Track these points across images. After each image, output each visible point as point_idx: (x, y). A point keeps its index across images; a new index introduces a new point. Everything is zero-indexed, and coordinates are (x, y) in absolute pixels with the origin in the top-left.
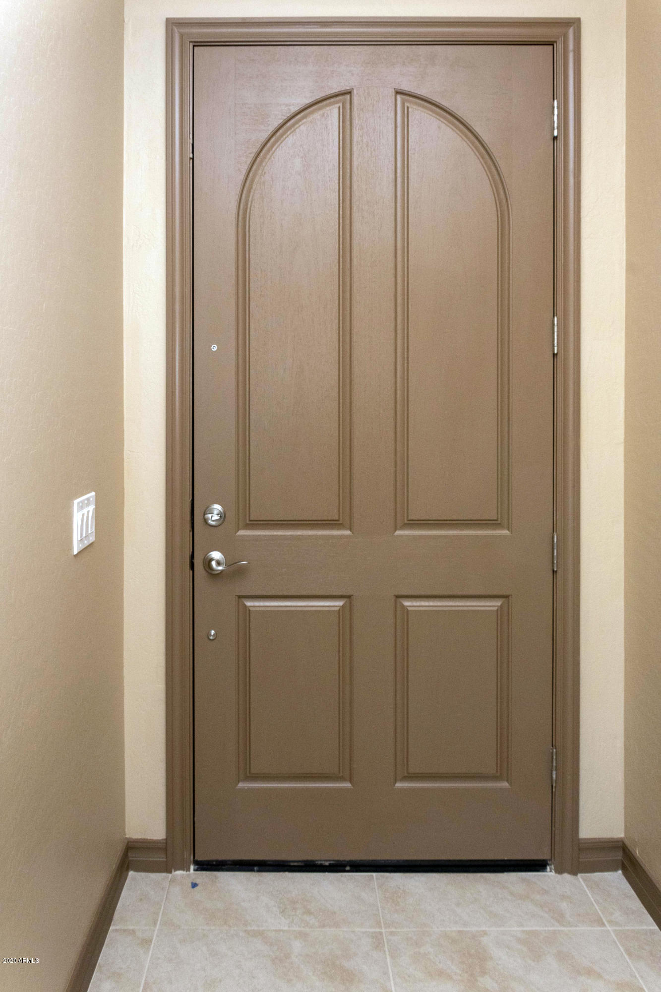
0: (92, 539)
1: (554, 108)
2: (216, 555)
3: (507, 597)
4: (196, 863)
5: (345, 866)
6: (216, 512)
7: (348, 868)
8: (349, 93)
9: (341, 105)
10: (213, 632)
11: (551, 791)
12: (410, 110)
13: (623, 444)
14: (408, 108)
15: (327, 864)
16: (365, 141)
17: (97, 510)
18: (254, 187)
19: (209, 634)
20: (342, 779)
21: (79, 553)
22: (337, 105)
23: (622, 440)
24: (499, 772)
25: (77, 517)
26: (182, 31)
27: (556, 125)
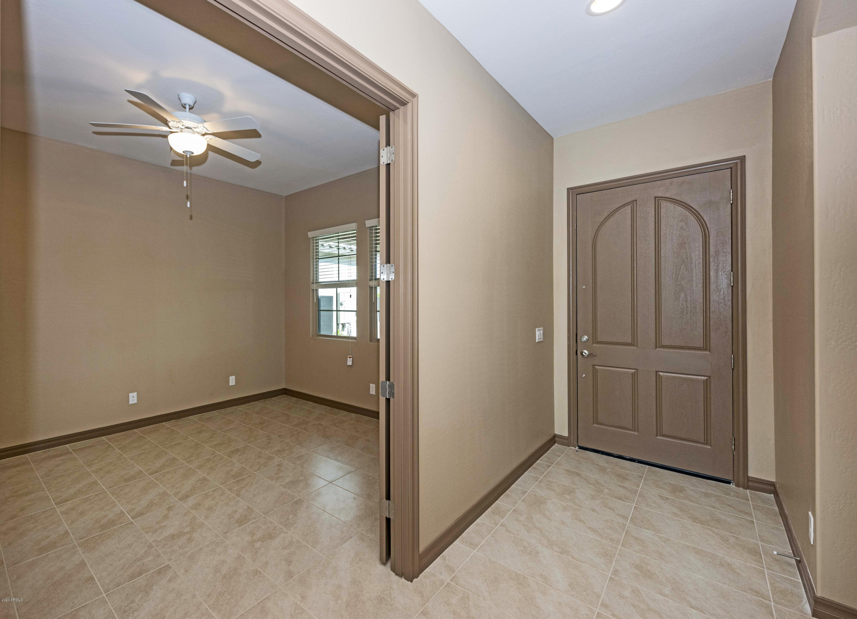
0: (542, 340)
1: (730, 192)
2: (586, 351)
3: (709, 377)
4: (578, 446)
5: (636, 460)
6: (585, 338)
7: (637, 461)
8: (636, 200)
9: (632, 205)
10: (584, 375)
11: (732, 454)
12: (661, 203)
13: (772, 321)
14: (660, 202)
15: (628, 458)
16: (642, 216)
17: (544, 333)
18: (598, 236)
19: (582, 375)
20: (634, 430)
21: (538, 342)
22: (630, 206)
23: (772, 320)
24: (705, 441)
25: (537, 333)
26: (572, 191)
27: (731, 199)
